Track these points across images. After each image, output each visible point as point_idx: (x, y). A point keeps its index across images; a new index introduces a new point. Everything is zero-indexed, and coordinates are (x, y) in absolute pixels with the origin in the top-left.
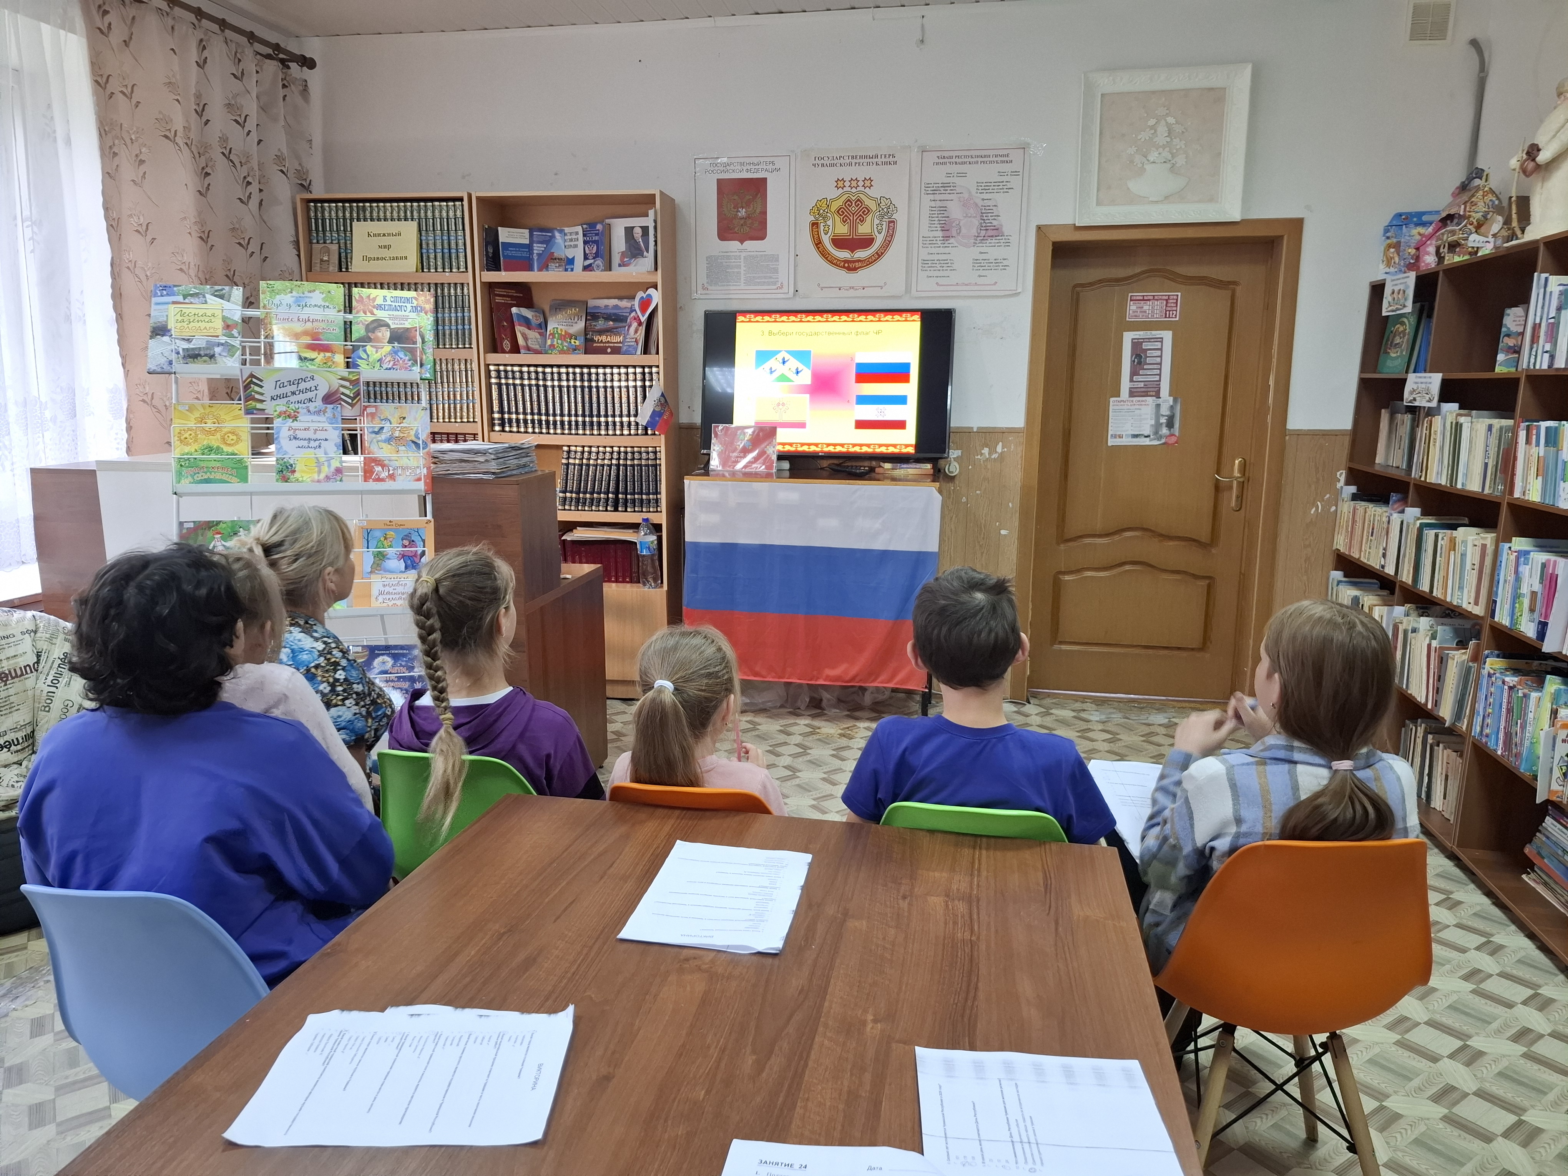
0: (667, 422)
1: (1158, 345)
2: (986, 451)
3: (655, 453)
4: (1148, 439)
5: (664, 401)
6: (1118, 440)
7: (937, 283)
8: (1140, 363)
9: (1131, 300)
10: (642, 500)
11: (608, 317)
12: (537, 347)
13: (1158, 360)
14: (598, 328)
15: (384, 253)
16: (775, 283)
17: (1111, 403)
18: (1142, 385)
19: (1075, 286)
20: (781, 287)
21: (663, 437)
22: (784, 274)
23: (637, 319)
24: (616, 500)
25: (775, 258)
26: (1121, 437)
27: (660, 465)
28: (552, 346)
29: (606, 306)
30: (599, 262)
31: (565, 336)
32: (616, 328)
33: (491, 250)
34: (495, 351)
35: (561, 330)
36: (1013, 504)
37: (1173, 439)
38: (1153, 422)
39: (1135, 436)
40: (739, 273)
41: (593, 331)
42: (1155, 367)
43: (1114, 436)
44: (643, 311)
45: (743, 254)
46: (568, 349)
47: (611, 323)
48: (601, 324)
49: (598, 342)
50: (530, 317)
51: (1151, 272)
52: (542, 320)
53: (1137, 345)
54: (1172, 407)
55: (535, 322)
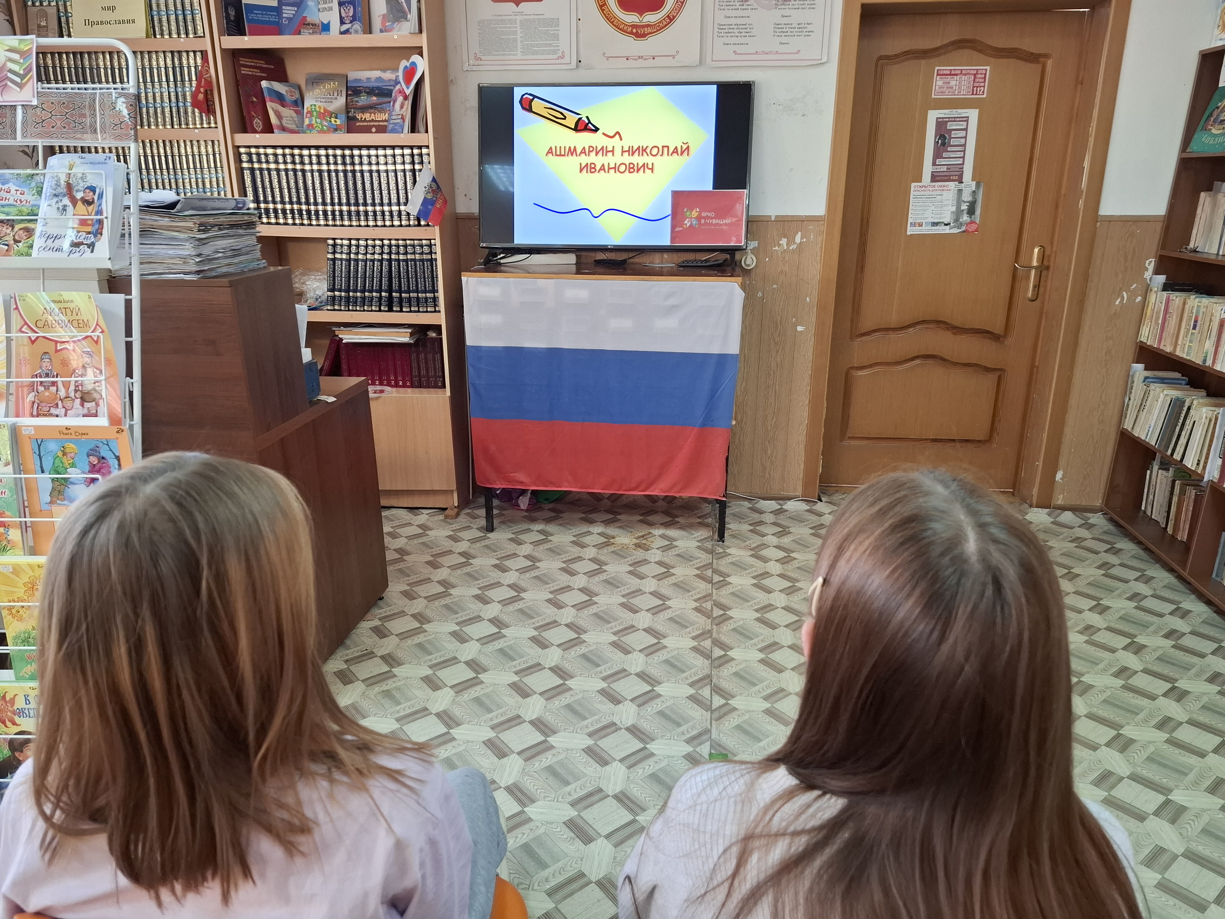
0: (440, 211)
1: (963, 125)
2: (784, 241)
3: (430, 246)
4: (948, 227)
5: (436, 186)
6: (917, 228)
7: (735, 52)
8: (943, 144)
9: (938, 75)
10: (418, 298)
11: (371, 92)
12: (293, 127)
13: (963, 141)
14: (360, 104)
15: (108, 16)
16: (554, 52)
17: (912, 189)
18: (944, 169)
19: (881, 58)
20: (563, 57)
21: (437, 228)
22: (564, 43)
23: (401, 92)
24: (390, 298)
25: (554, 22)
26: (920, 225)
27: (436, 260)
28: (310, 126)
29: (368, 79)
30: (357, 26)
31: (324, 114)
32: (380, 104)
33: (232, 12)
34: (245, 131)
35: (320, 107)
36: (811, 299)
37: (973, 227)
38: (954, 209)
39: (936, 224)
40: (515, 40)
41: (354, 108)
42: (959, 149)
43: (913, 225)
44: (408, 81)
45: (519, 18)
46: (329, 128)
47: (375, 98)
48: (363, 100)
49: (361, 121)
50: (283, 92)
51: (960, 44)
52: (298, 96)
53: (941, 124)
54: (974, 192)
55: (289, 98)
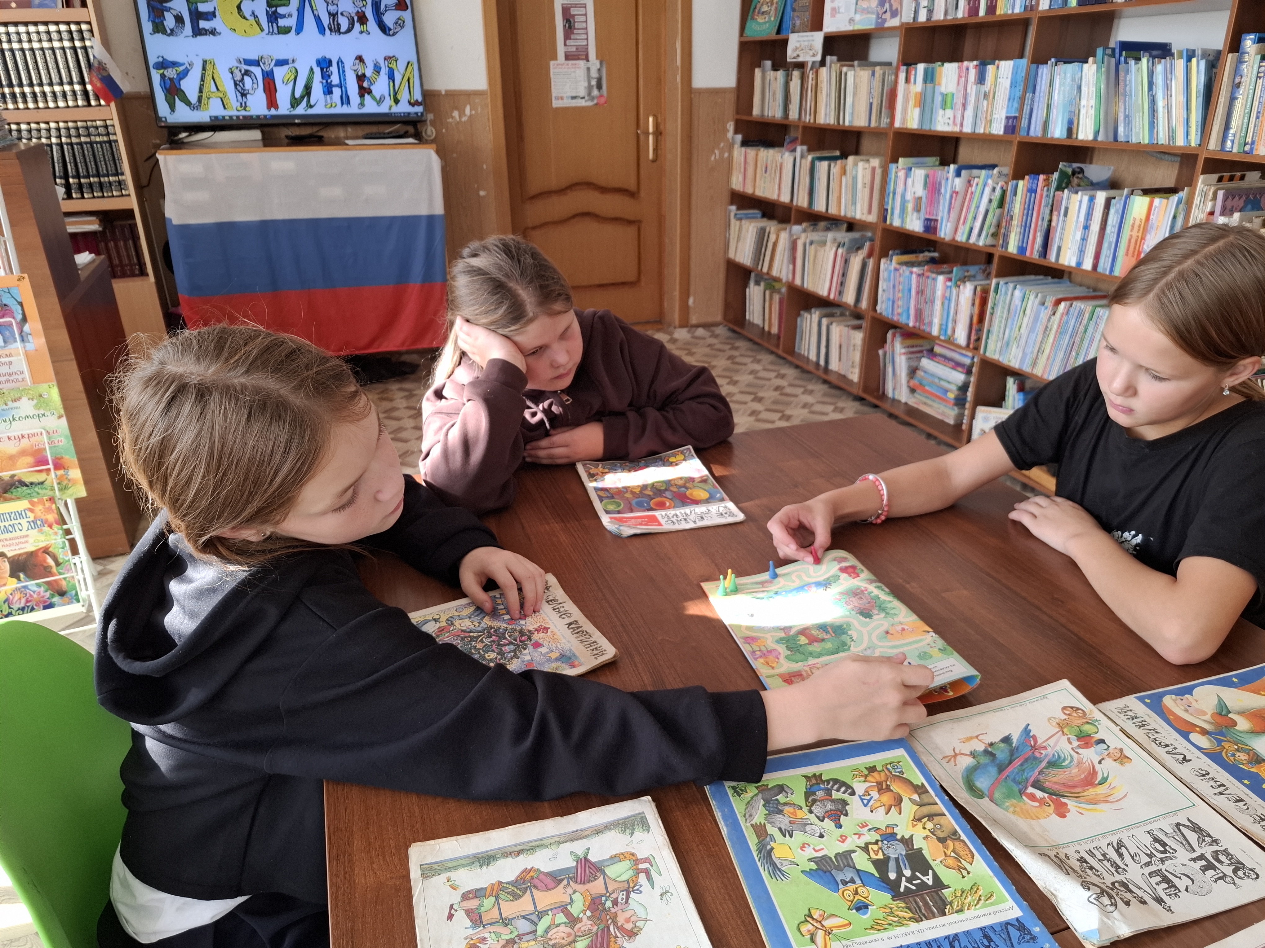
1: (583, 11)
2: (456, 114)
3: (107, 127)
4: (583, 100)
6: (560, 101)
8: (570, 27)
10: (101, 183)
13: (585, 25)
17: (551, 66)
18: (574, 49)
21: (112, 109)
26: (562, 98)
27: (116, 141)
36: (487, 165)
37: (603, 100)
38: (586, 84)
39: (574, 98)
42: (583, 32)
43: (557, 98)
53: (566, 10)
54: (599, 69)
